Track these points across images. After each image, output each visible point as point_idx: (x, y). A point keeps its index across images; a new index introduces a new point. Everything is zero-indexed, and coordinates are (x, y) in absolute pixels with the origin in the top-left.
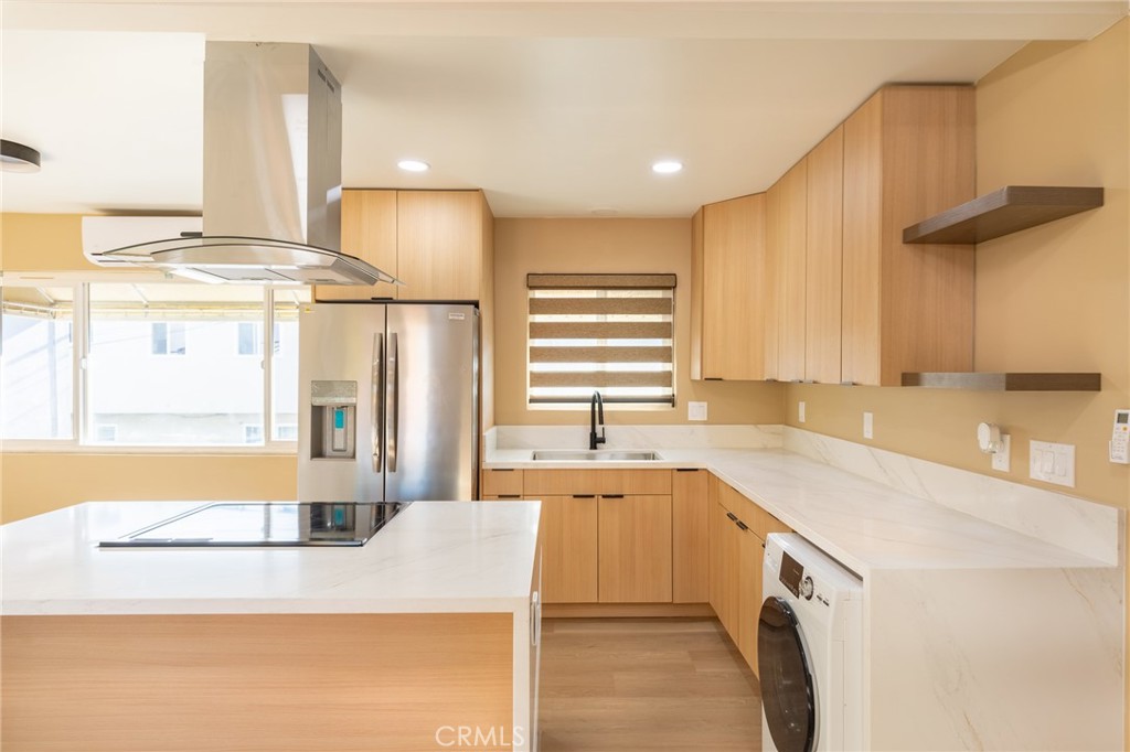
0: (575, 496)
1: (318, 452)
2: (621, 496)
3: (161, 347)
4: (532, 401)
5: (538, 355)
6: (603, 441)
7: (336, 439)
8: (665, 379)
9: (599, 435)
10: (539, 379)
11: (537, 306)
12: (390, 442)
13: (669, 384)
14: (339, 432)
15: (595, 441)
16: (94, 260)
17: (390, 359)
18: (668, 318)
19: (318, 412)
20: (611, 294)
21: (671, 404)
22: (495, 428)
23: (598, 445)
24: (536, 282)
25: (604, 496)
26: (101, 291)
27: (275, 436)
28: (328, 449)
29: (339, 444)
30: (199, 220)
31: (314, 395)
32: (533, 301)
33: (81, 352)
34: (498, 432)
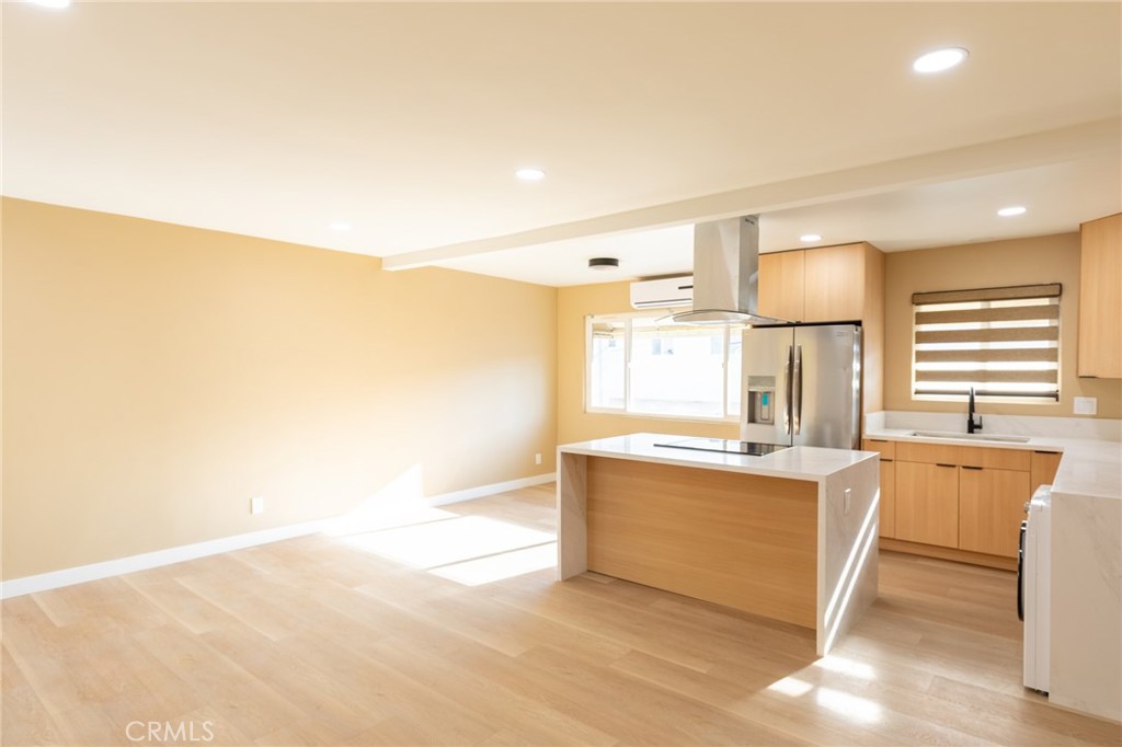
0: (938, 465)
1: (752, 420)
2: (980, 469)
3: (657, 350)
4: (917, 392)
5: (922, 356)
6: (980, 427)
7: (762, 412)
8: (1050, 376)
9: (976, 422)
10: (922, 376)
11: (922, 318)
12: (795, 419)
13: (1054, 381)
14: (765, 408)
15: (972, 427)
16: (635, 307)
17: (796, 361)
18: (1054, 323)
19: (752, 395)
20: (995, 305)
21: (1054, 399)
22: (883, 413)
23: (975, 430)
24: (920, 299)
25: (964, 467)
26: (638, 321)
27: (729, 412)
28: (758, 417)
29: (765, 415)
30: (691, 278)
31: (750, 384)
32: (918, 315)
33: (627, 359)
34: (886, 416)
